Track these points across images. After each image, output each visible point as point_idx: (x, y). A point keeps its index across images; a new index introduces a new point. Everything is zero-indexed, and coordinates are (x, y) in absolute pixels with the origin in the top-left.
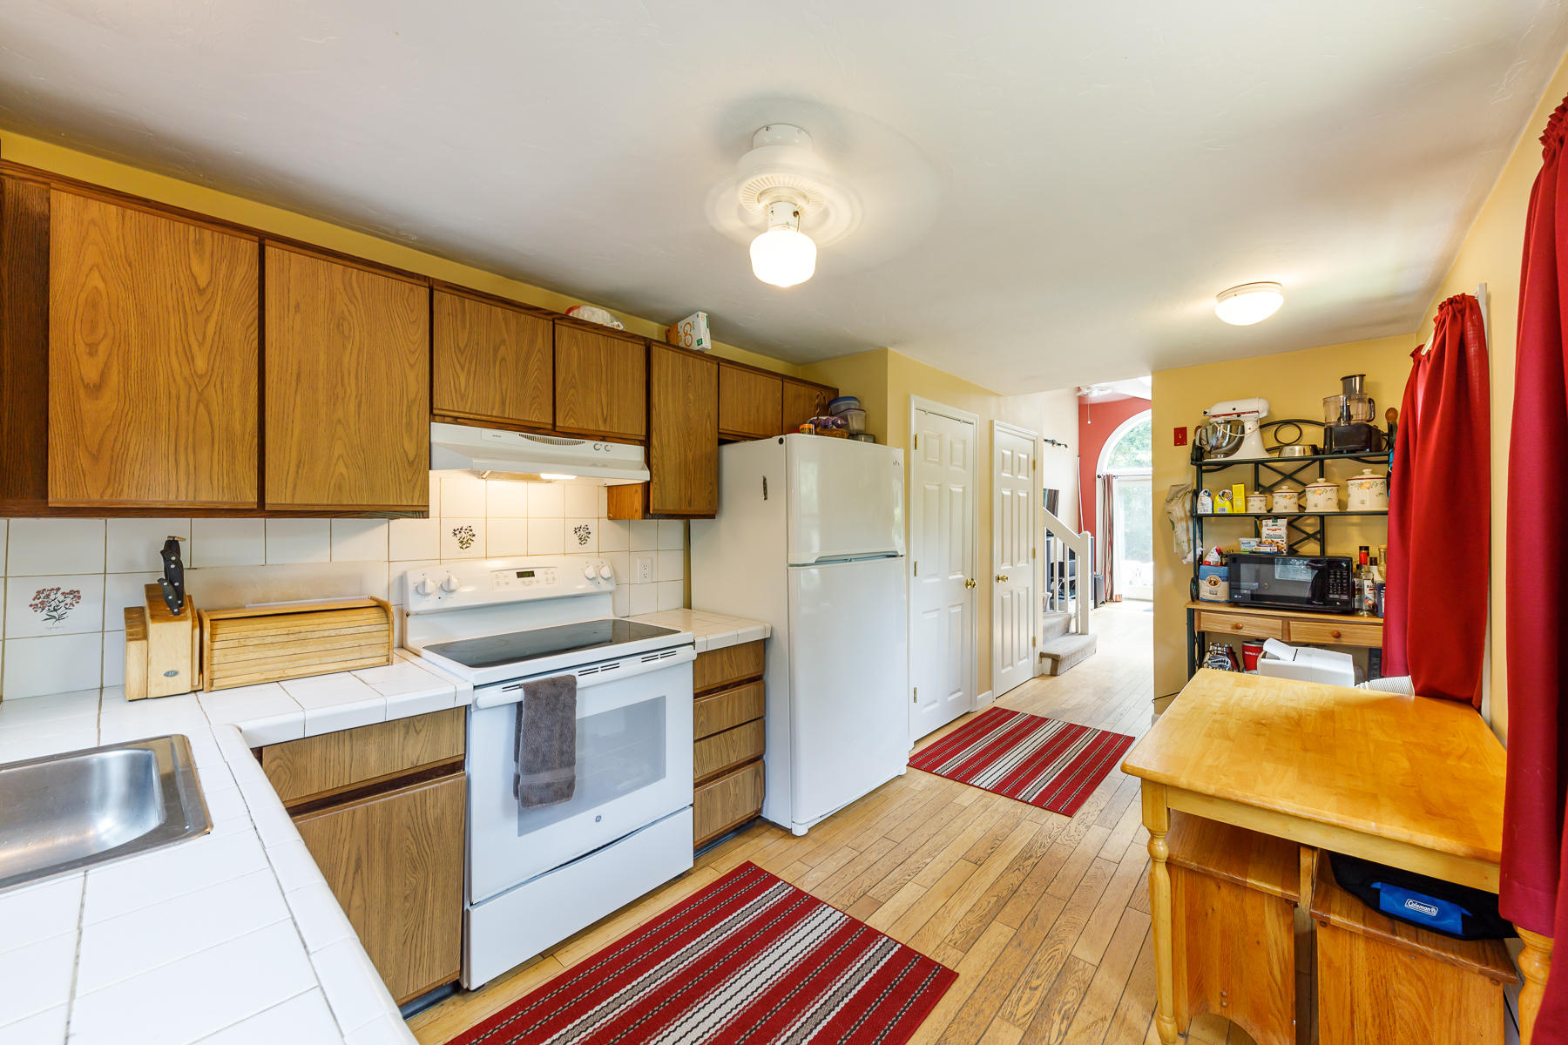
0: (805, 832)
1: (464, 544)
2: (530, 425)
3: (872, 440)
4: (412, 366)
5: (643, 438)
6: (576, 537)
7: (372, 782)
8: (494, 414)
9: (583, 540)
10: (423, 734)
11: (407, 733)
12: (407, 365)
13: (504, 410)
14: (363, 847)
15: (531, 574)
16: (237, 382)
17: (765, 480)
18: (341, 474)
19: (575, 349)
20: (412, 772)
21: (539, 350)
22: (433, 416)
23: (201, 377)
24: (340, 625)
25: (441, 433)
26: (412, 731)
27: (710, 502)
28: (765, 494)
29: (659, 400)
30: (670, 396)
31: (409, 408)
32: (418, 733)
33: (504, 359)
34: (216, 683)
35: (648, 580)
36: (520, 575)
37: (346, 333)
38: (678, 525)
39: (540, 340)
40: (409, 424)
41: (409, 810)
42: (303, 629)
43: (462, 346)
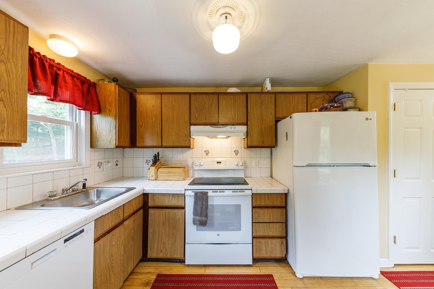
0: (302, 277)
1: (207, 154)
2: (212, 123)
3: (358, 110)
4: (186, 114)
5: (246, 123)
6: (234, 153)
7: (166, 206)
8: (204, 122)
9: (236, 154)
10: (176, 198)
11: (173, 197)
12: (185, 113)
13: (206, 121)
14: (165, 220)
15: (220, 163)
16: (158, 122)
17: (287, 133)
18: (174, 139)
19: (224, 101)
20: (174, 206)
21: (214, 104)
22: (191, 125)
23: (154, 122)
24: (176, 171)
25: (193, 128)
26: (174, 197)
27: (272, 142)
28: (287, 138)
29: (250, 111)
30: (255, 109)
31: (186, 123)
32: (175, 197)
33: (206, 108)
34: (158, 179)
35: (257, 167)
36: (218, 163)
37: (175, 109)
38: (269, 150)
39: (215, 101)
40: (186, 127)
41: (173, 215)
42: (170, 171)
43: (196, 107)
